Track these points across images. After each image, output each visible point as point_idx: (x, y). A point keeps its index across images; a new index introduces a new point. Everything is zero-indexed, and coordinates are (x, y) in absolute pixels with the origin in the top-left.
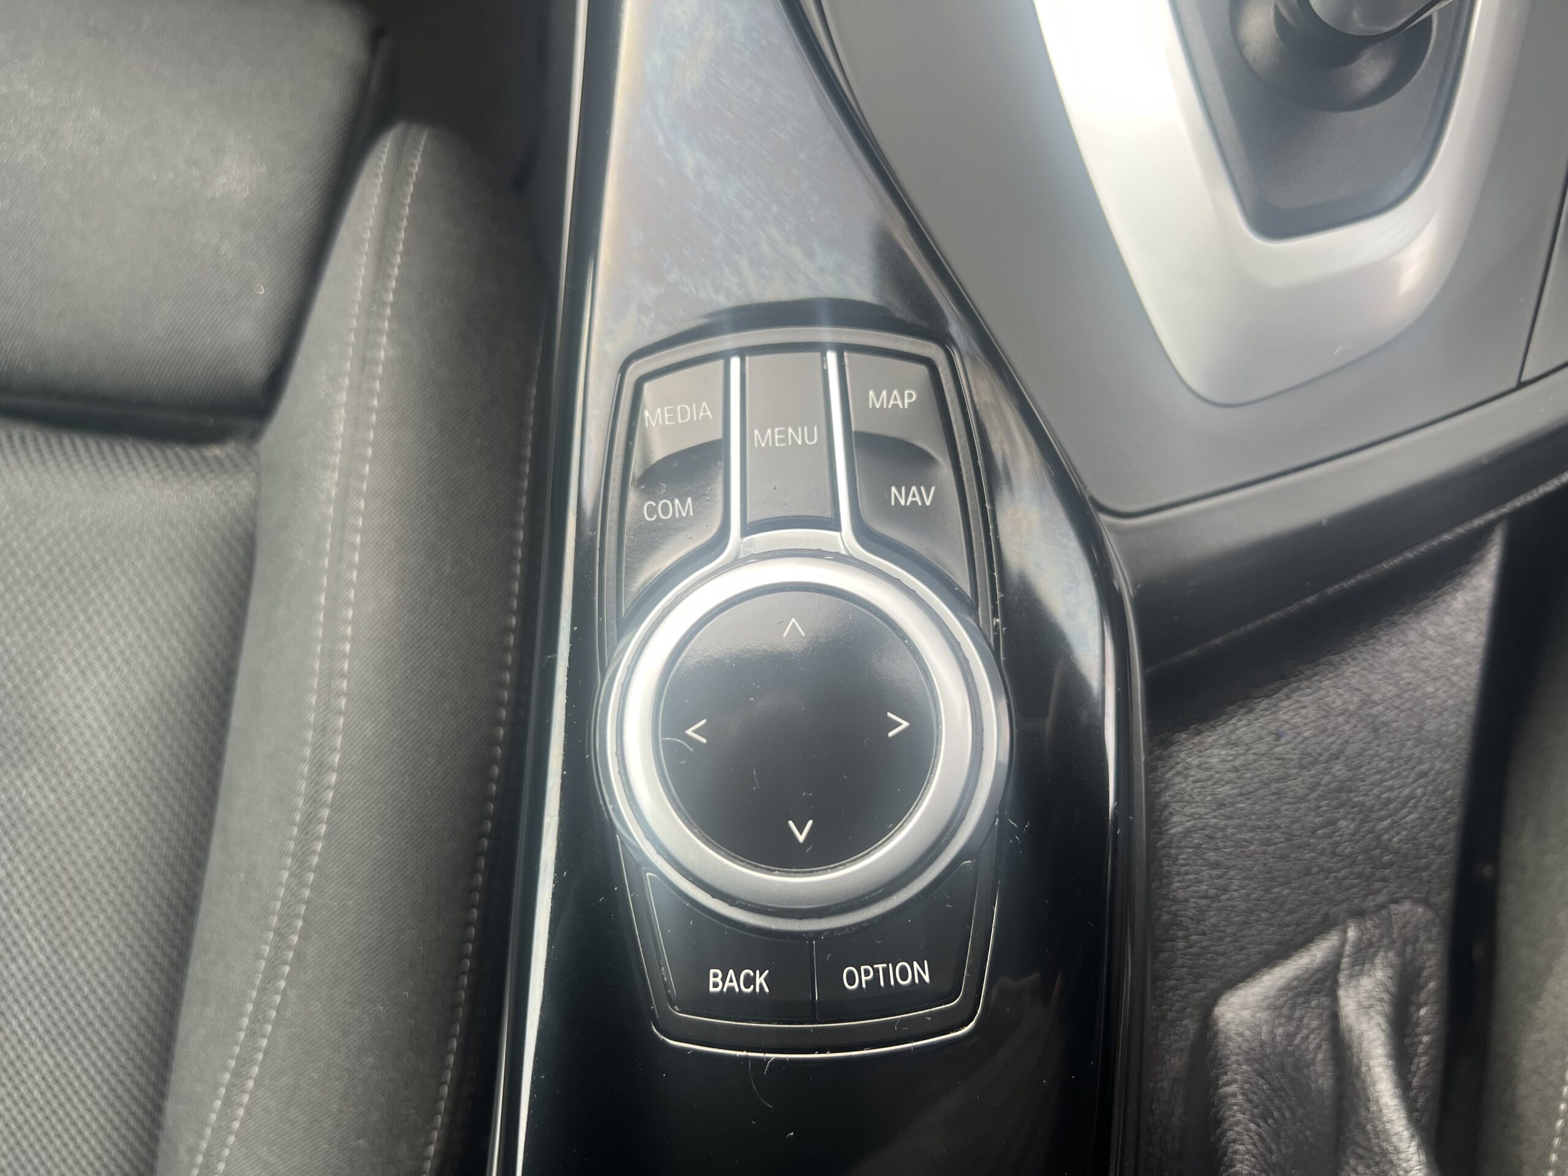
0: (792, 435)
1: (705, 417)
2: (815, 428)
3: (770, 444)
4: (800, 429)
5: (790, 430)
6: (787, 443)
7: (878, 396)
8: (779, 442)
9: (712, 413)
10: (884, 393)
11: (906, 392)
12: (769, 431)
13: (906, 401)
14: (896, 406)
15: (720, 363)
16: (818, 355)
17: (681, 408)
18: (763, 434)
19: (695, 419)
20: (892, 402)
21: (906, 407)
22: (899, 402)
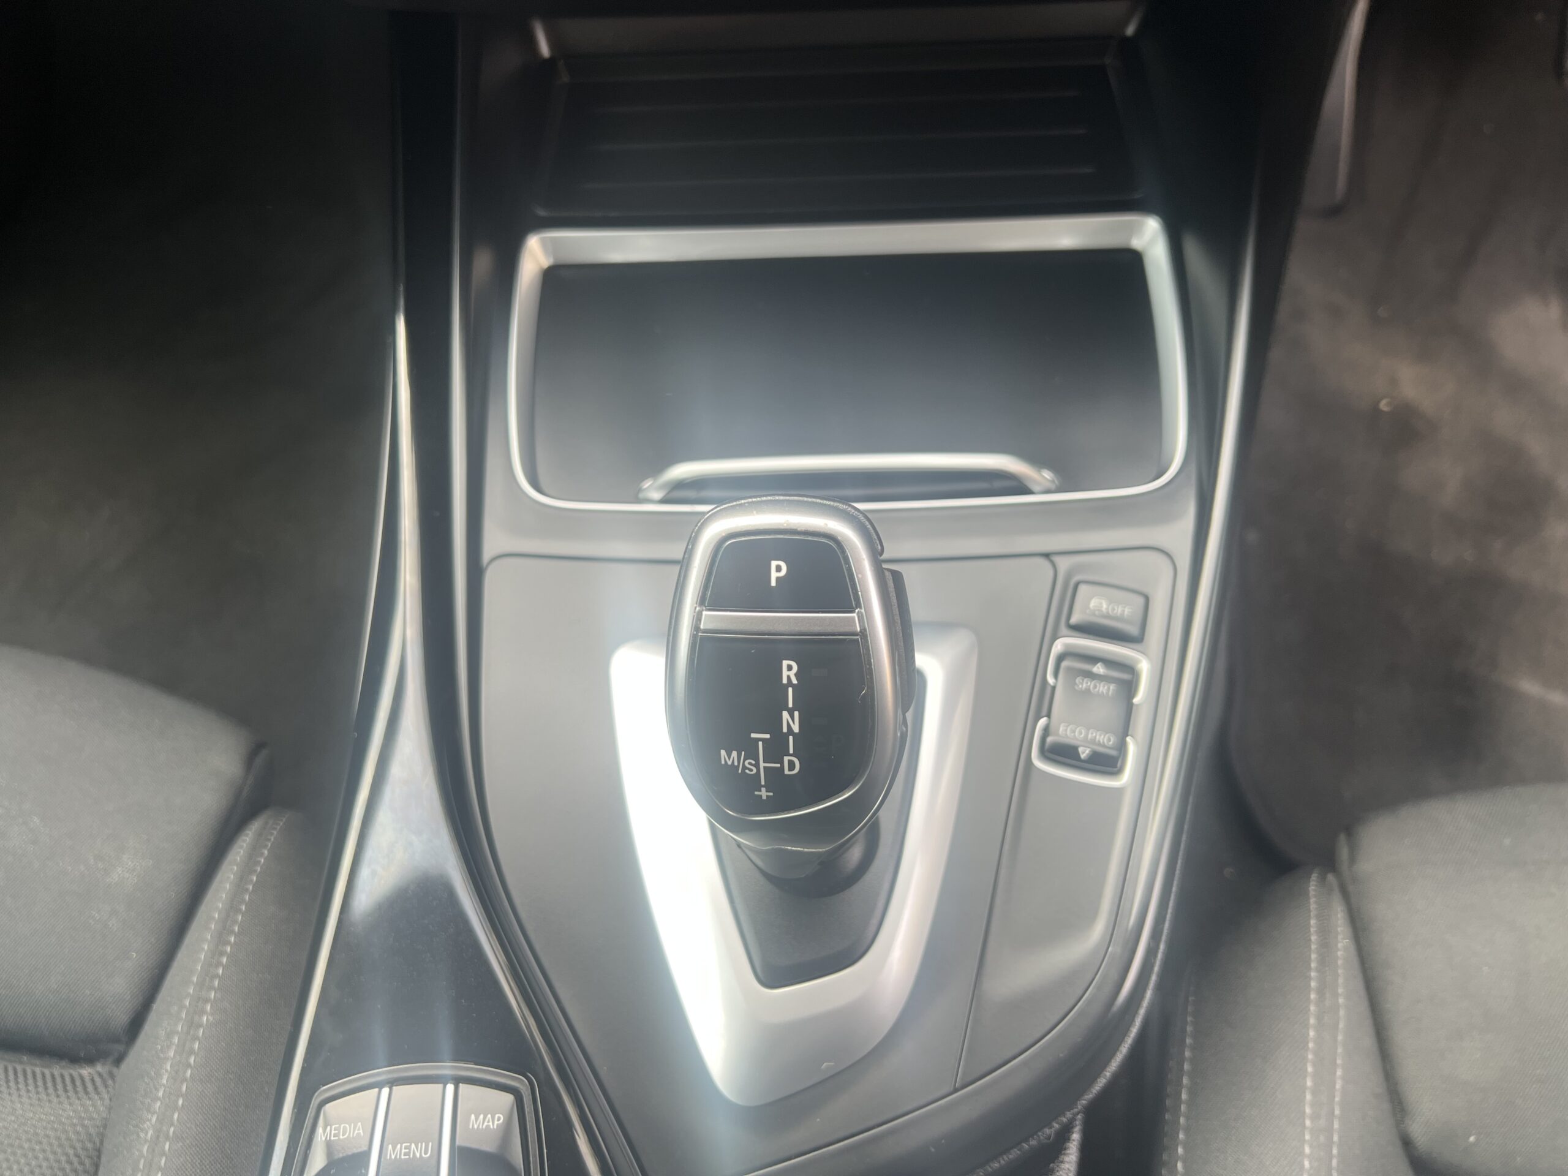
0: (414, 1151)
1: (359, 1134)
2: (430, 1144)
3: (398, 1157)
4: (420, 1144)
5: (413, 1146)
6: (409, 1155)
7: (477, 1119)
8: (404, 1155)
9: (363, 1132)
10: (482, 1116)
11: (497, 1116)
12: (399, 1146)
13: (496, 1122)
14: (488, 1126)
15: (376, 1090)
16: (441, 1086)
17: (344, 1127)
18: (394, 1149)
19: (351, 1135)
20: (486, 1124)
21: (495, 1127)
22: (491, 1124)
